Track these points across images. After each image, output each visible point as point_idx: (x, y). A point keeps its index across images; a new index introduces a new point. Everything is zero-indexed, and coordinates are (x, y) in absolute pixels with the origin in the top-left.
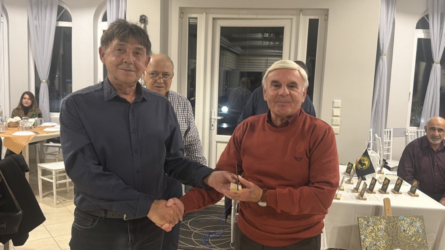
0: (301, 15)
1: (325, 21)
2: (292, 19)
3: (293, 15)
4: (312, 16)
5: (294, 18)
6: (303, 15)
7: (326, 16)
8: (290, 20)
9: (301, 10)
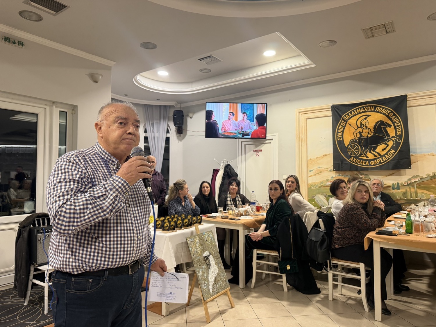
0: (54, 106)
1: (72, 115)
2: (45, 108)
3: (46, 105)
4: (63, 109)
5: (48, 108)
6: (56, 107)
7: (74, 111)
8: (44, 109)
9: (54, 103)
